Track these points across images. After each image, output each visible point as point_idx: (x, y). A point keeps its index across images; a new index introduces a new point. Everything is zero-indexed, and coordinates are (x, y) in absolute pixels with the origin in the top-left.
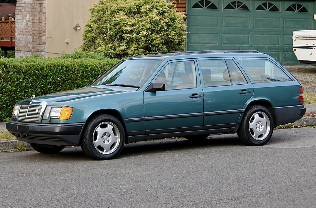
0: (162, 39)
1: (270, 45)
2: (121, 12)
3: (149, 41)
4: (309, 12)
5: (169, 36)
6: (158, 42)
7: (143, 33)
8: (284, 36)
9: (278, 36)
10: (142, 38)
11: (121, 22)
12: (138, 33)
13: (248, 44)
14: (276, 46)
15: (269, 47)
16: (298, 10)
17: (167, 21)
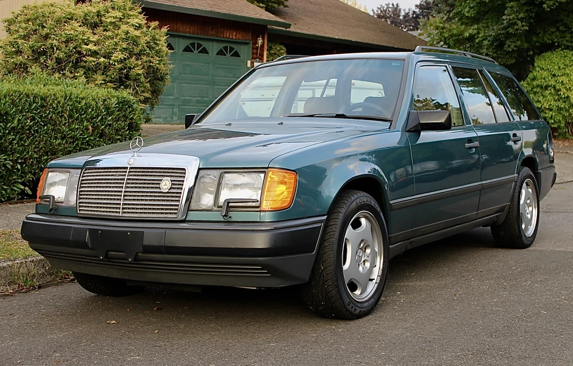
0: (143, 68)
1: (199, 98)
2: (73, 21)
3: (125, 71)
4: (242, 58)
5: (151, 64)
6: (140, 72)
7: (118, 55)
8: (215, 87)
9: (207, 86)
10: (115, 65)
11: (76, 36)
12: (108, 56)
13: (173, 96)
14: (205, 99)
15: (197, 100)
16: (230, 54)
17: (148, 40)
